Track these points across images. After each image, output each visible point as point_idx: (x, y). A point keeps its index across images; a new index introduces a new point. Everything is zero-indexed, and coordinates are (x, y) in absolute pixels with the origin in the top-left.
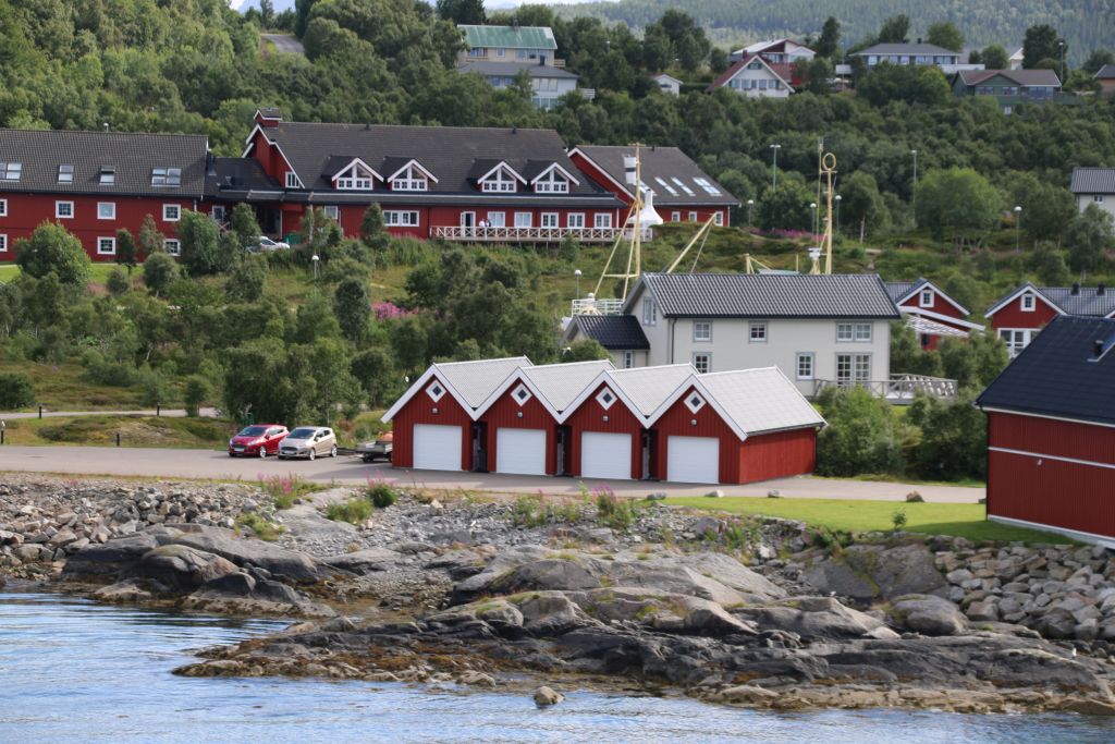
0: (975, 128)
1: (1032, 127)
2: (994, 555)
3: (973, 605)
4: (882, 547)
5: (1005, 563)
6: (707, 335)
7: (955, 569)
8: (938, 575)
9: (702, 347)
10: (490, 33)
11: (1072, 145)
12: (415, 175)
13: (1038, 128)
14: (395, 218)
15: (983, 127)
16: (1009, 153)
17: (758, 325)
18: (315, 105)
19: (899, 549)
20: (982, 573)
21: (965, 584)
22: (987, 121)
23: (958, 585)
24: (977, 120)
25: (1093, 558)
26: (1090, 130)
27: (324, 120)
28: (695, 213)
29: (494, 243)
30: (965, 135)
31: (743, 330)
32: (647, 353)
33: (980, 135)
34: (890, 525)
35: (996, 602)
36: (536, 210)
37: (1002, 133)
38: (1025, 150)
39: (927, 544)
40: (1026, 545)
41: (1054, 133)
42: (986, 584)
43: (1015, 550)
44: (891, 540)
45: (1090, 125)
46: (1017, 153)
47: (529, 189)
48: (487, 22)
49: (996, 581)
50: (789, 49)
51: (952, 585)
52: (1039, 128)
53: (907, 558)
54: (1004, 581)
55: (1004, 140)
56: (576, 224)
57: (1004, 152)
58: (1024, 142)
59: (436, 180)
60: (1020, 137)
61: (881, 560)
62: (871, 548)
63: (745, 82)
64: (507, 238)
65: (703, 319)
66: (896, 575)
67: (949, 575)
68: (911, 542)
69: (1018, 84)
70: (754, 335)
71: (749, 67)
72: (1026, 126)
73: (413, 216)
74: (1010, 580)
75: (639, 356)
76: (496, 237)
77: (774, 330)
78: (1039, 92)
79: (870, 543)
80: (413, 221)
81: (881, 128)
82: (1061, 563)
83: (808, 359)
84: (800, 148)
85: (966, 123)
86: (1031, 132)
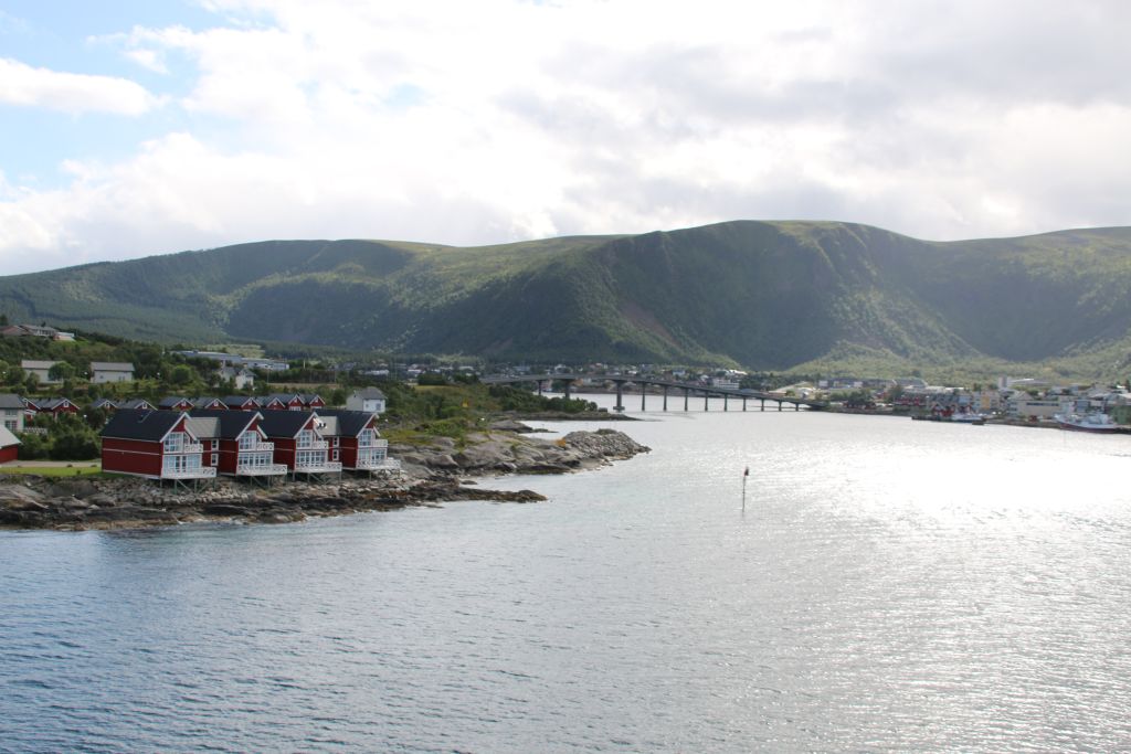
2: (113, 482)
5: (117, 484)
19: (79, 481)
20: (110, 487)
40: (121, 479)
43: (117, 480)
53: (83, 484)
61: (73, 484)
66: (84, 489)
74: (120, 489)
82: (135, 483)
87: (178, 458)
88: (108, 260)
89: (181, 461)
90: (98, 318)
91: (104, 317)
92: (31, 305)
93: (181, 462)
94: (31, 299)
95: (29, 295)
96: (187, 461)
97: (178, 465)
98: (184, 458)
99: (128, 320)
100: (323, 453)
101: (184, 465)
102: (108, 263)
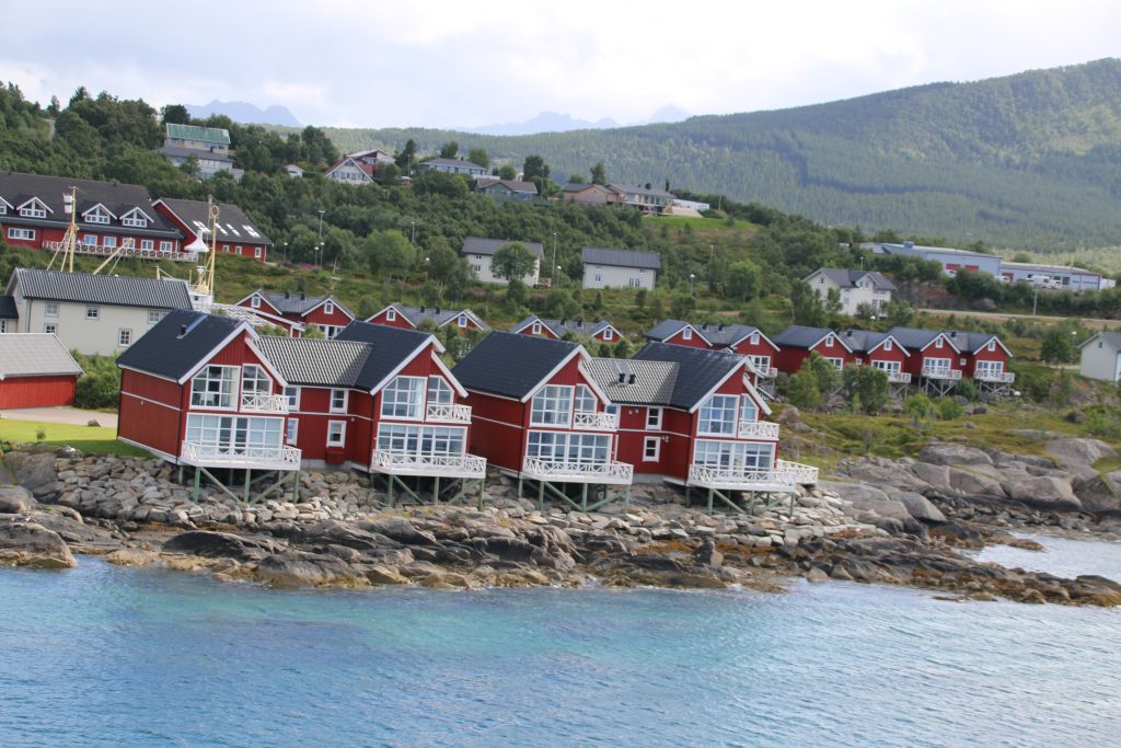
0: (475, 212)
1: (509, 215)
2: (94, 462)
3: (66, 494)
4: (27, 454)
5: (100, 467)
6: (55, 312)
7: (65, 470)
8: (53, 473)
9: (51, 320)
10: (187, 129)
11: (528, 228)
12: (37, 207)
13: (512, 216)
14: (18, 233)
15: (480, 213)
16: (492, 231)
17: (93, 308)
18: (34, 162)
19: (36, 456)
20: (81, 473)
21: (67, 481)
22: (485, 209)
23: (63, 481)
24: (479, 209)
25: (155, 467)
26: (541, 220)
27: (39, 173)
28: (240, 248)
29: (86, 255)
30: (468, 217)
31: (82, 310)
32: (17, 322)
33: (479, 219)
34: (35, 440)
35: (80, 493)
36: (120, 237)
37: (489, 218)
38: (501, 229)
39: (55, 452)
40: (117, 457)
41: (521, 220)
42: (80, 481)
43: (108, 459)
44: (34, 449)
45: (542, 217)
46: (497, 231)
47: (119, 222)
48: (187, 122)
49: (87, 479)
50: (379, 157)
51: (60, 480)
52: (514, 216)
53: (39, 462)
54: (92, 479)
55: (490, 222)
56: (148, 247)
57: (488, 229)
58: (502, 225)
59: (52, 211)
60: (500, 221)
61: (24, 462)
62: (21, 454)
63: (343, 174)
64: (96, 252)
65: (53, 301)
66: (30, 472)
67: (60, 474)
68: (46, 451)
69: (511, 189)
70: (90, 315)
71: (346, 164)
72: (505, 215)
73: (31, 234)
74: (97, 479)
75: (10, 324)
76: (88, 252)
77: (103, 312)
78: (523, 196)
79: (21, 451)
80: (31, 236)
81: (414, 208)
82: (133, 469)
83: (128, 333)
84: (355, 215)
85: (470, 210)
86: (508, 219)
87: (226, 423)
88: (948, 80)
89: (234, 429)
90: (914, 189)
91: (923, 188)
92: (801, 162)
93: (235, 431)
94: (802, 152)
95: (801, 146)
96: (249, 430)
97: (225, 436)
98: (242, 423)
99: (968, 195)
100: (602, 441)
101: (241, 437)
102: (947, 85)
